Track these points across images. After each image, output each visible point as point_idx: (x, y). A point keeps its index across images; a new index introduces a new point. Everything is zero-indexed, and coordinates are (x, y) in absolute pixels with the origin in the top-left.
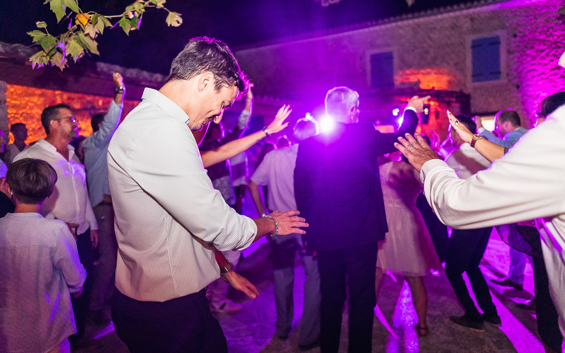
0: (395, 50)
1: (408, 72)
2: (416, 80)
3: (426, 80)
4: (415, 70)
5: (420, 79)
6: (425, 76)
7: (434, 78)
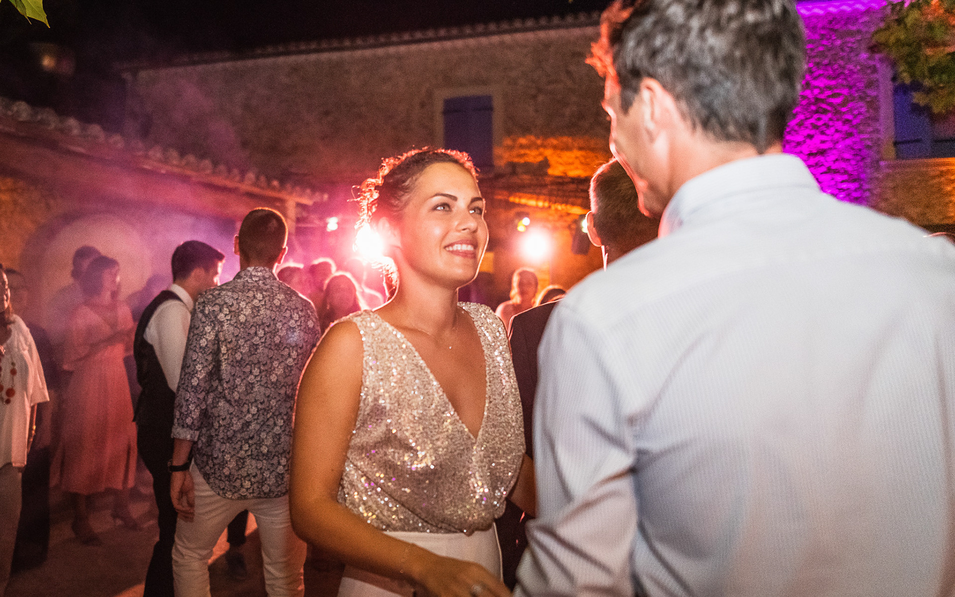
0: (496, 92)
1: (523, 141)
2: (540, 159)
3: (560, 160)
4: (537, 137)
5: (549, 158)
6: (558, 152)
7: (577, 158)
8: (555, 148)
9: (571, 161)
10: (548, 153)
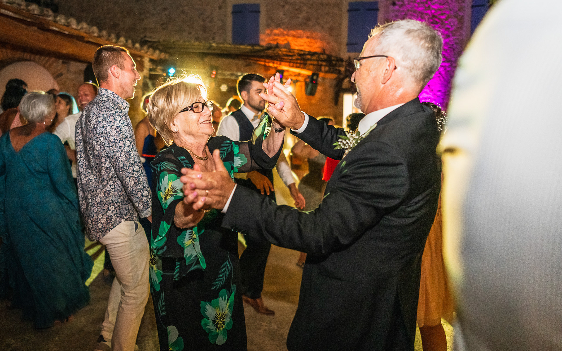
0: (262, 2)
1: (276, 31)
2: (285, 42)
3: (296, 43)
4: (284, 29)
5: (290, 42)
6: (295, 38)
7: (305, 42)
8: (294, 36)
9: (302, 44)
10: (290, 39)
